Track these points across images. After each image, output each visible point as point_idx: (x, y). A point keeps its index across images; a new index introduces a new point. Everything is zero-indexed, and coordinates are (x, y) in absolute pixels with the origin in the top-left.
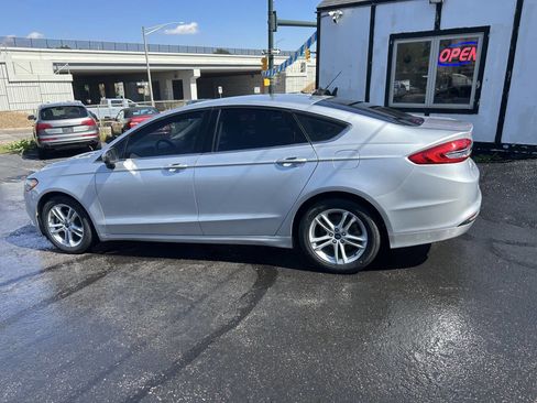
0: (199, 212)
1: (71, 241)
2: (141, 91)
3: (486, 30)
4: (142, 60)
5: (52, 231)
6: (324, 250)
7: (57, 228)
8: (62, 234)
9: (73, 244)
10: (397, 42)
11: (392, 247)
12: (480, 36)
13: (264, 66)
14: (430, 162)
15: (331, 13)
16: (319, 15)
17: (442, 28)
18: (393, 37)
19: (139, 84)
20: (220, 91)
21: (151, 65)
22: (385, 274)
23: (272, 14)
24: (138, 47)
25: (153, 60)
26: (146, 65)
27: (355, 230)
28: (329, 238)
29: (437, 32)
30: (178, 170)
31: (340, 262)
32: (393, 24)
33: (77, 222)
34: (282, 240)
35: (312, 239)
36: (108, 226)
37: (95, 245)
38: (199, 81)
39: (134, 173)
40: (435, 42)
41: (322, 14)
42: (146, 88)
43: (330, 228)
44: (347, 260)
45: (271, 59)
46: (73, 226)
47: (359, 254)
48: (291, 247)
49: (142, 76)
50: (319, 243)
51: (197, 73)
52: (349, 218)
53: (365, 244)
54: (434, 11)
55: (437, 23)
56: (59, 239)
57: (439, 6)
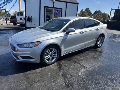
1: (52, 60)
3: (62, 9)
10: (46, 8)
12: (61, 10)
17: (55, 7)
18: (45, 7)
32: (45, 4)
40: (54, 10)
47: (102, 43)
48: (95, 45)
55: (54, 6)
56: (47, 61)
57: (54, 3)
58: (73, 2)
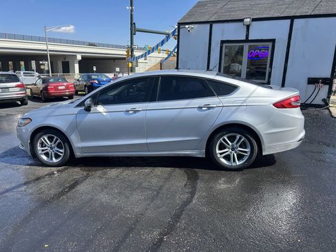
0: (147, 137)
1: (54, 159)
2: (42, 67)
3: (273, 41)
4: (44, 47)
5: (40, 152)
6: (225, 157)
7: (43, 150)
8: (47, 154)
9: (55, 160)
10: (224, 45)
11: (264, 154)
12: (270, 44)
13: (128, 55)
14: (284, 107)
15: (187, 26)
16: (179, 27)
17: (250, 39)
18: (223, 42)
19: (41, 62)
20: (95, 69)
21: (50, 51)
22: (260, 170)
23: (132, 24)
24: (39, 39)
25: (51, 48)
26: (46, 51)
27: (243, 145)
28: (228, 151)
29: (247, 40)
30: (135, 112)
31: (234, 164)
32: (223, 35)
33: (59, 146)
34: (199, 153)
35: (218, 151)
36: (82, 148)
37: (72, 161)
38: (80, 62)
39: (105, 114)
40: (246, 46)
41: (181, 27)
42: (46, 65)
43: (228, 144)
44: (238, 163)
45: (132, 51)
46: (56, 149)
47: (245, 159)
48: (204, 156)
49: (44, 57)
50: (221, 154)
51: (79, 57)
52: (240, 139)
53: (249, 153)
54: (245, 29)
55: (247, 36)
56: (44, 158)
57: (248, 27)
58: (321, 13)
